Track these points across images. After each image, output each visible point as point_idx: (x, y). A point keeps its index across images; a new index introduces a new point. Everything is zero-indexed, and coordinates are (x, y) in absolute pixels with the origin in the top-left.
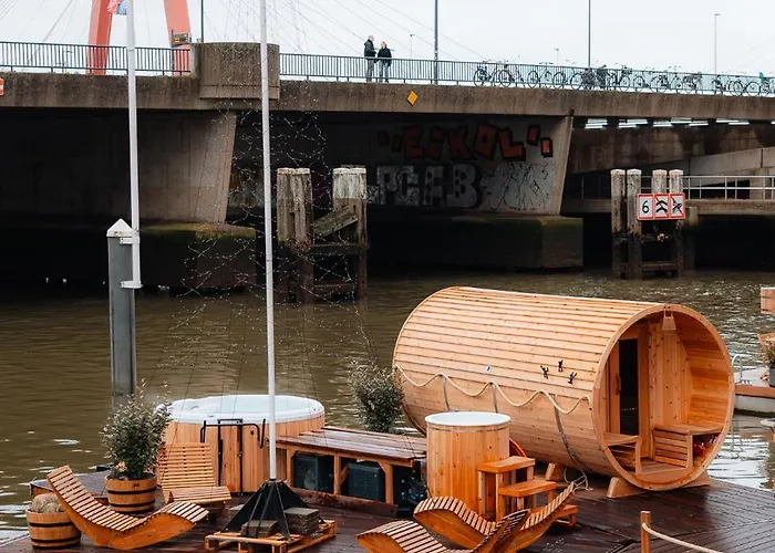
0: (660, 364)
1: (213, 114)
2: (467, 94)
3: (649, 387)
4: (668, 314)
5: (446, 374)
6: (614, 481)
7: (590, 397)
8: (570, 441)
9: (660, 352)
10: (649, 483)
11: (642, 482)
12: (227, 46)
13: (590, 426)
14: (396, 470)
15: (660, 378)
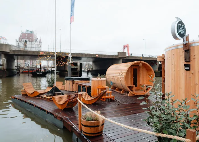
0: (142, 74)
1: (120, 59)
2: (147, 58)
3: (139, 77)
4: (141, 63)
5: (110, 75)
6: (129, 93)
7: (124, 77)
8: (123, 86)
9: (142, 71)
10: (136, 94)
11: (135, 93)
12: (121, 52)
13: (124, 82)
14: (87, 88)
15: (142, 76)
